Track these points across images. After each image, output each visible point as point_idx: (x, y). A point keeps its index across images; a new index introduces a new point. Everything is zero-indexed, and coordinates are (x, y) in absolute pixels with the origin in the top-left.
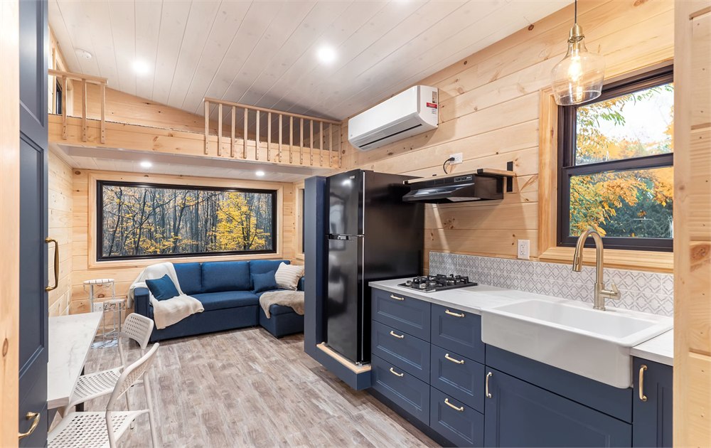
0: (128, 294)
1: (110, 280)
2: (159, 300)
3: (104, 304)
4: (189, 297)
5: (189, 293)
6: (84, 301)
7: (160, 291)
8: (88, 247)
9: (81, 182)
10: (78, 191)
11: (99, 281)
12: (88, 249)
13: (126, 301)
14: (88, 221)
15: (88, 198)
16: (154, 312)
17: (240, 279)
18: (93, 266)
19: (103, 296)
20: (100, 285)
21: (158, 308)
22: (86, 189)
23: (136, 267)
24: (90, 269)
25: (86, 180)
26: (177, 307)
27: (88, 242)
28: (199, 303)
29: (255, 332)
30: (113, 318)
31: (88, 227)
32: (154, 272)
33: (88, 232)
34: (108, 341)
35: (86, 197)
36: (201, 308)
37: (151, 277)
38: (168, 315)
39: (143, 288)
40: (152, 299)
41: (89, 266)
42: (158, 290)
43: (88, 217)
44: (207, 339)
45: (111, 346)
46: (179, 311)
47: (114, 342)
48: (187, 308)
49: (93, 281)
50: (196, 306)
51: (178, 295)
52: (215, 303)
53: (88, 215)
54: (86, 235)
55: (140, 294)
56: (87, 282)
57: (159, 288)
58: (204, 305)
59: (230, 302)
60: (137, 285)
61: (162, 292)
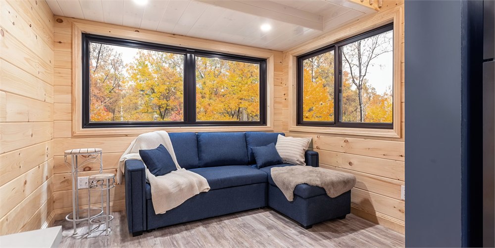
0: (118, 167)
1: (97, 149)
2: (156, 176)
3: (89, 179)
4: (189, 172)
5: (189, 167)
6: (67, 175)
7: (157, 164)
8: (72, 110)
9: (64, 32)
10: (60, 42)
11: (83, 150)
12: (72, 113)
13: (116, 175)
14: (72, 79)
15: (72, 52)
16: (152, 191)
17: (238, 152)
18: (78, 133)
19: (90, 169)
20: (86, 156)
21: (157, 186)
22: (70, 42)
23: (126, 135)
24: (74, 136)
25: (70, 31)
26: (179, 185)
27: (72, 104)
28: (204, 180)
29: (266, 216)
30: (100, 196)
31: (72, 86)
32: (148, 141)
33: (72, 93)
34: (95, 226)
35: (70, 50)
36: (206, 187)
37: (144, 147)
38: (168, 196)
39: (136, 160)
40: (149, 174)
41: (73, 133)
42: (154, 163)
43: (72, 74)
44: (215, 226)
45: (98, 234)
46: (181, 190)
47: (103, 227)
48: (191, 187)
49: (77, 151)
50: (201, 184)
51: (176, 170)
52: (221, 180)
53: (72, 72)
54: (70, 96)
55: (134, 168)
56: (70, 151)
57: (155, 160)
58: (210, 183)
59: (238, 178)
60: (127, 156)
61: (159, 166)
